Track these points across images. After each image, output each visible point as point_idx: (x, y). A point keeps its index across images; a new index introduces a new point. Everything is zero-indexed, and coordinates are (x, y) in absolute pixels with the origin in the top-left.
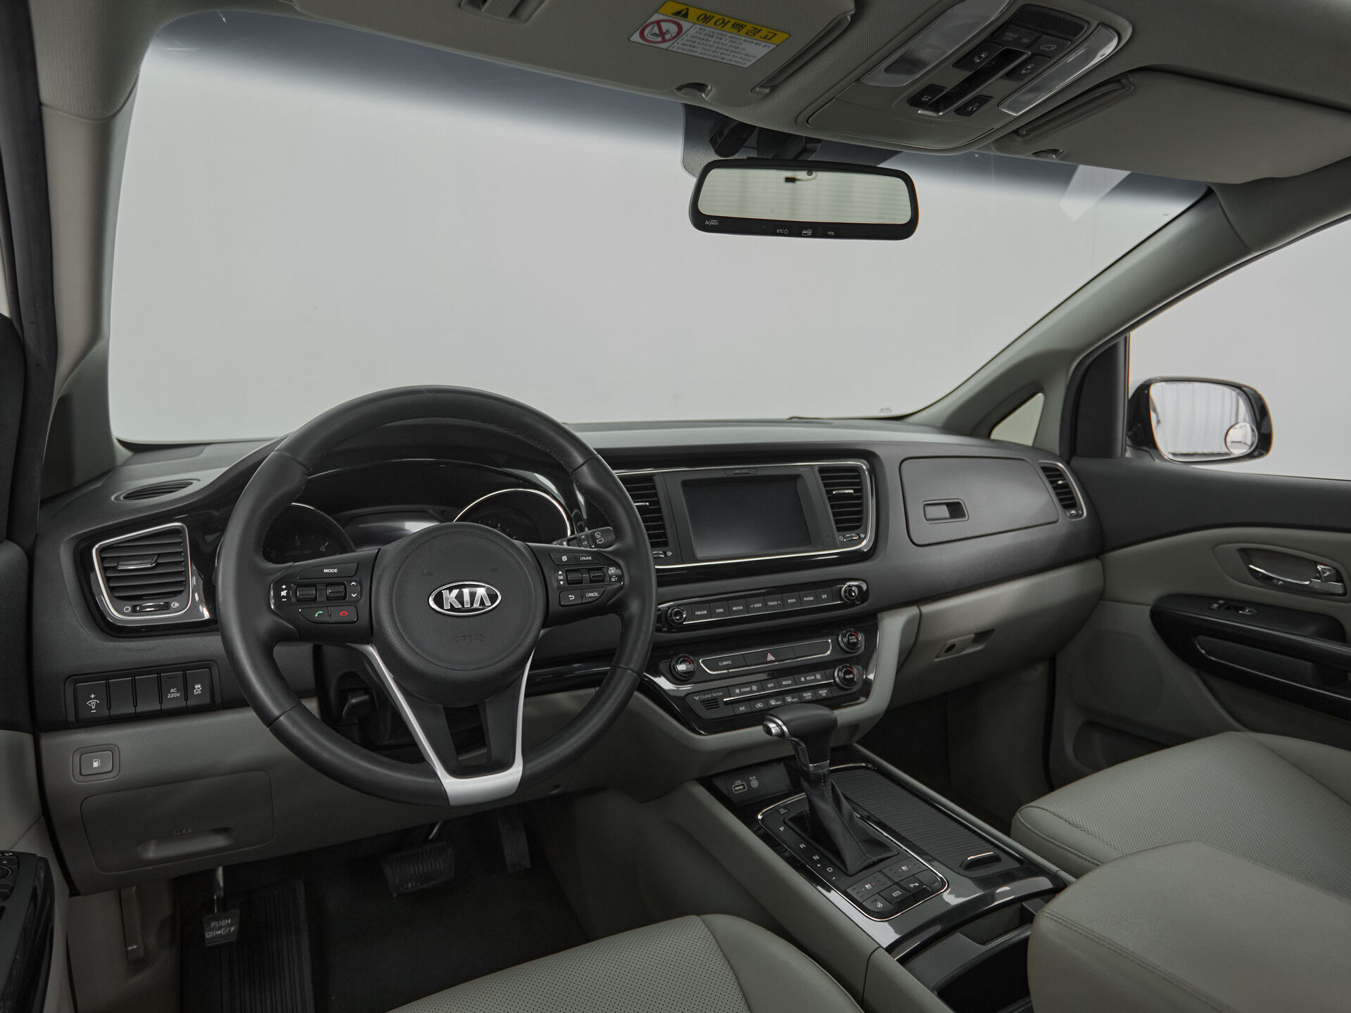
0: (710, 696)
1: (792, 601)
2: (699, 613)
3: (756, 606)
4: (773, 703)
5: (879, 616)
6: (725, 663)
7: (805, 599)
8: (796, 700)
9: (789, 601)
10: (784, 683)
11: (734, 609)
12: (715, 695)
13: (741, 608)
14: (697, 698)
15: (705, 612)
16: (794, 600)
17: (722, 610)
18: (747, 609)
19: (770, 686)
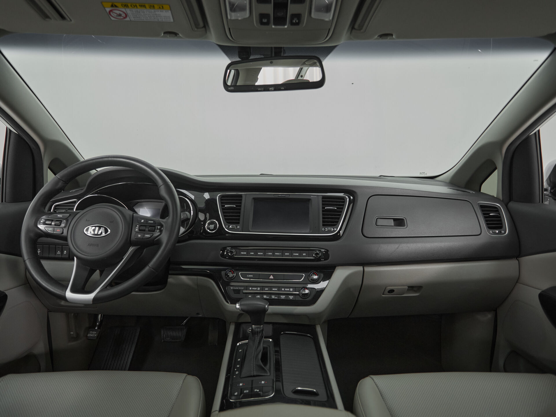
0: (238, 288)
1: (287, 254)
2: (243, 253)
3: (269, 254)
4: (273, 297)
5: (337, 268)
6: (249, 276)
7: (294, 254)
8: (277, 298)
9: (286, 254)
10: (273, 289)
11: (259, 253)
12: (240, 288)
13: (262, 254)
14: (232, 288)
15: (245, 253)
16: (288, 254)
17: (253, 253)
18: (265, 255)
19: (266, 289)
